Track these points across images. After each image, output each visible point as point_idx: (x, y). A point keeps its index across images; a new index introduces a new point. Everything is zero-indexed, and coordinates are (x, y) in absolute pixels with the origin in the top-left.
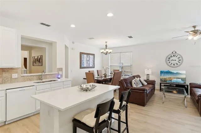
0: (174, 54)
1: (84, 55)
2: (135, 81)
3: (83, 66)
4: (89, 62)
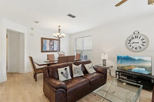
0: (136, 35)
1: (47, 40)
2: (66, 69)
3: (45, 50)
4: (53, 47)
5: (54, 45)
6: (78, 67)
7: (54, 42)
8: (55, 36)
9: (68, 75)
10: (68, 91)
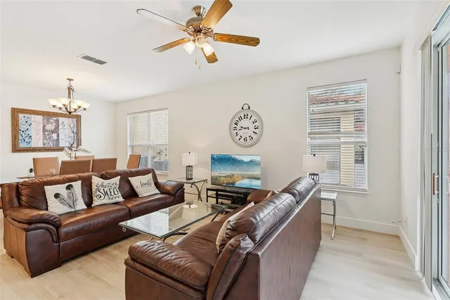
0: (246, 112)
1: (33, 116)
2: (69, 188)
3: (28, 146)
4: (54, 136)
5: (60, 131)
6: (106, 182)
7: (60, 122)
8: (54, 106)
9: (76, 200)
10: (63, 230)
